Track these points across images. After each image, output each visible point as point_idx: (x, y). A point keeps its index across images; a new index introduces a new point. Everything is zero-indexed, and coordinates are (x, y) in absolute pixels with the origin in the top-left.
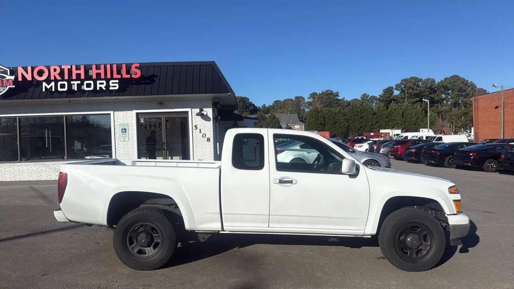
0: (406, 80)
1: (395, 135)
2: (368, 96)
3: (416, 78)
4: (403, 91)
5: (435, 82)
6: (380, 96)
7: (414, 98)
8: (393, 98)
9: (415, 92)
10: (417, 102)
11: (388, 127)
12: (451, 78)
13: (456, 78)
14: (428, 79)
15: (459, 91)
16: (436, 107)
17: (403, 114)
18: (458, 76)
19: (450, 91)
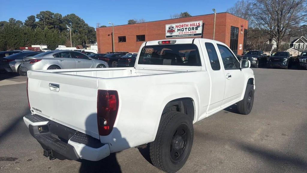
0: (43, 12)
1: (43, 49)
2: (15, 20)
3: (50, 12)
4: (41, 20)
5: (61, 16)
6: (25, 21)
7: (50, 25)
8: (36, 24)
9: (50, 21)
10: (52, 28)
11: (36, 43)
12: (71, 15)
13: (73, 15)
14: (58, 14)
15: (76, 24)
16: (64, 32)
17: (45, 35)
18: (74, 15)
19: (71, 23)
